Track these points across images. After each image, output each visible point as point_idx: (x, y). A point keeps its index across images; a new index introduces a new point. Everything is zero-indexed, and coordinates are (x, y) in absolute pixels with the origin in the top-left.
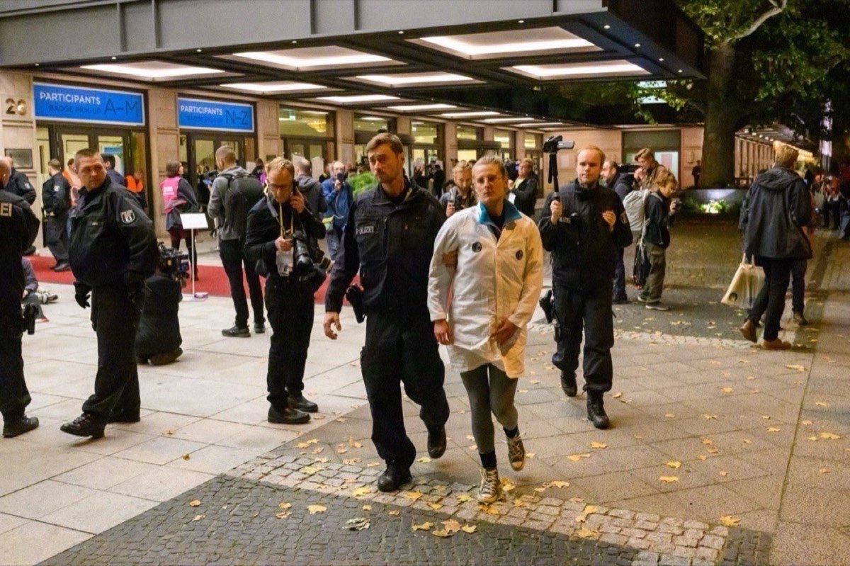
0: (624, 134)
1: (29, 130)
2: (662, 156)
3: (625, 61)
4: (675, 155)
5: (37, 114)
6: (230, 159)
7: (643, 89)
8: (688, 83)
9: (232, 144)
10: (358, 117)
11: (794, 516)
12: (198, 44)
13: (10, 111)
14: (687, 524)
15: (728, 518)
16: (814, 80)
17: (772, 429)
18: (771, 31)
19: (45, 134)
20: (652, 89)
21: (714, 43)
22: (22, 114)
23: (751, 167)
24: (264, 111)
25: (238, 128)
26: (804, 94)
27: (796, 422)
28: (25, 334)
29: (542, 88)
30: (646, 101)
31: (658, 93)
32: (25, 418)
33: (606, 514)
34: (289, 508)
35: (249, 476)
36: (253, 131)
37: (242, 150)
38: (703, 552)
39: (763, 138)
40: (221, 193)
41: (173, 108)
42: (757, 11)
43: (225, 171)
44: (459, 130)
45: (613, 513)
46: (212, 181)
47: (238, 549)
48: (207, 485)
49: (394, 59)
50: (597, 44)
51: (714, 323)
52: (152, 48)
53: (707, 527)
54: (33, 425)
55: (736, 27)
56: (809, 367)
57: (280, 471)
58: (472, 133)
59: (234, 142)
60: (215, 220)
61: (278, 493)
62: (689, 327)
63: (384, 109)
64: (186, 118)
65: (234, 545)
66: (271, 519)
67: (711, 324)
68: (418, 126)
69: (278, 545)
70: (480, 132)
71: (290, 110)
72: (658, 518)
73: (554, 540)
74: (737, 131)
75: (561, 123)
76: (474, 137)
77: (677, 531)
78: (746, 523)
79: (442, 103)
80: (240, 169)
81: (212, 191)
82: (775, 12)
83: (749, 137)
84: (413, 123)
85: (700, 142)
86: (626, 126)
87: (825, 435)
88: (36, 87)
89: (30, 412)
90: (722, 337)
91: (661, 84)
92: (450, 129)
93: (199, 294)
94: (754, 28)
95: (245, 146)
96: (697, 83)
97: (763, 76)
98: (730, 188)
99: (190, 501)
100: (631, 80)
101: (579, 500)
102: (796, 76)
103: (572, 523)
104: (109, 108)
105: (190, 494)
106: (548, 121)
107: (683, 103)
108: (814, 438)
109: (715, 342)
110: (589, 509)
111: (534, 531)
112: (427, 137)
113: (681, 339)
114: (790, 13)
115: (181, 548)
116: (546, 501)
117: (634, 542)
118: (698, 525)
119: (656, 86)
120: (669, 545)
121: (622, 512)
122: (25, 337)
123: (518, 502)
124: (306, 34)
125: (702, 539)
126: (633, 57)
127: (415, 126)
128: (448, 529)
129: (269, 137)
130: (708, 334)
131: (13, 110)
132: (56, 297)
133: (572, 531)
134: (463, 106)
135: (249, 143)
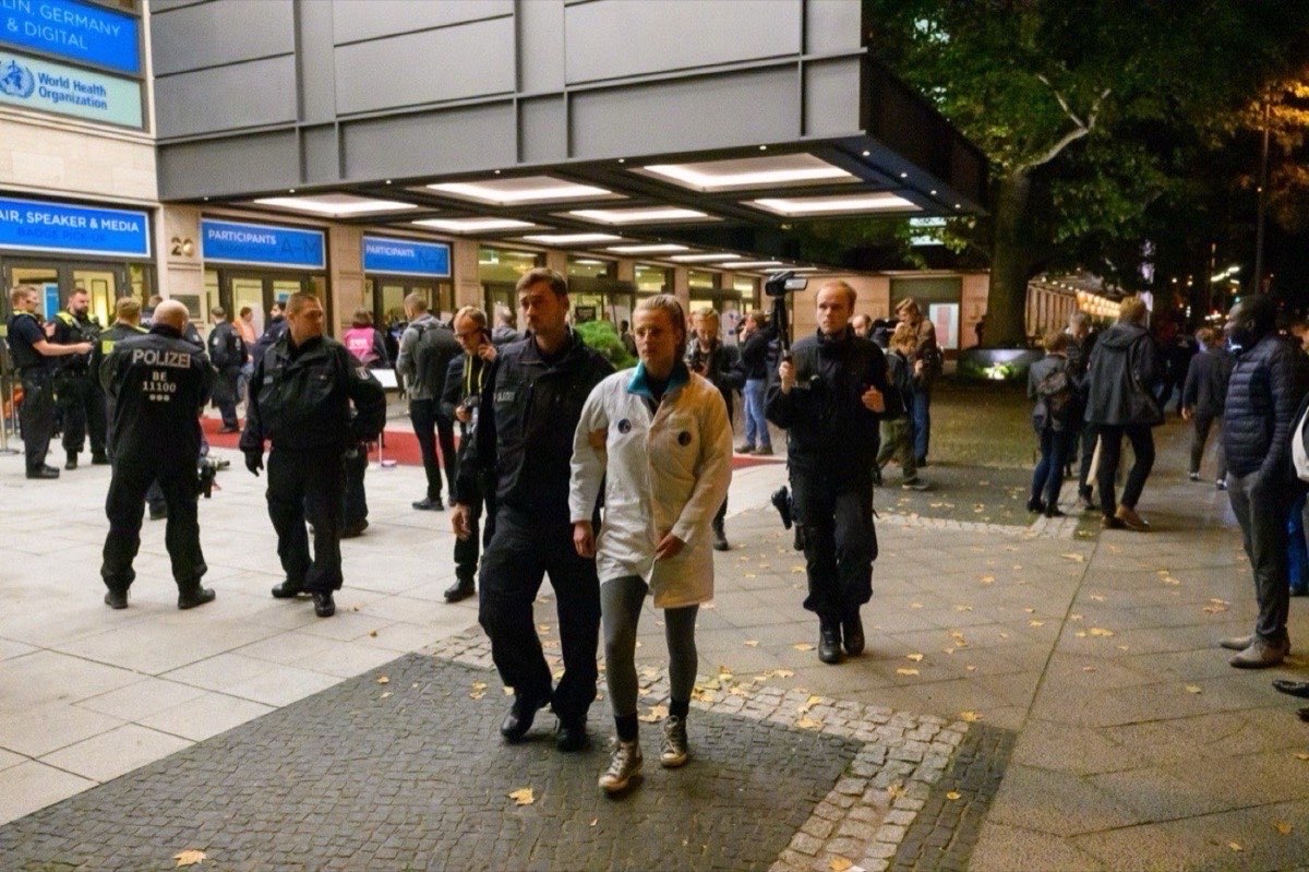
0: (893, 282)
1: (194, 274)
2: (939, 310)
3: (889, 194)
4: (954, 308)
5: (206, 254)
6: (421, 308)
7: (915, 228)
8: (970, 220)
9: (424, 291)
10: (571, 259)
11: (1045, 715)
12: (388, 175)
13: (175, 252)
14: (922, 719)
15: (970, 714)
16: (1129, 217)
17: (1035, 623)
18: (1075, 157)
19: (213, 278)
20: (925, 228)
21: (1002, 170)
22: (190, 255)
23: (1050, 323)
24: (462, 253)
25: (432, 271)
26: (1115, 234)
27: (1064, 616)
28: (202, 496)
29: (793, 226)
30: (918, 241)
31: (933, 232)
32: (201, 589)
33: (832, 705)
34: (484, 689)
35: (441, 655)
36: (449, 275)
37: (436, 298)
38: (936, 746)
39: (1067, 287)
40: (411, 347)
41: (358, 249)
42: (1058, 132)
43: (416, 321)
44: (693, 276)
45: (840, 704)
46: (402, 333)
47: (428, 726)
48: (396, 663)
49: (613, 191)
50: (855, 173)
51: (982, 506)
52: (334, 179)
53: (944, 722)
54: (209, 598)
55: (1031, 152)
56: (1089, 557)
57: (475, 651)
58: (707, 280)
59: (427, 288)
60: (405, 378)
61: (474, 674)
62: (951, 509)
63: (602, 250)
64: (373, 261)
65: (424, 723)
66: (464, 699)
67: (978, 507)
68: (642, 271)
69: (471, 724)
70: (717, 279)
71: (492, 252)
72: (890, 711)
73: (772, 731)
74: (1031, 279)
75: (815, 269)
76: (709, 285)
77: (910, 725)
78: (989, 720)
79: (670, 243)
80: (432, 319)
81: (401, 345)
82: (1080, 134)
83: (1048, 287)
84: (637, 268)
85: (984, 291)
86: (895, 273)
87: (1095, 632)
88: (204, 224)
89: (206, 582)
90: (991, 522)
91: (937, 221)
92: (680, 276)
93: (387, 462)
94: (1053, 153)
95: (440, 294)
96: (981, 221)
97: (1064, 212)
98: (1019, 348)
99: (378, 678)
100: (901, 217)
101: (804, 690)
102: (1105, 213)
103: (793, 713)
104: (285, 249)
105: (378, 672)
106: (799, 266)
107: (964, 244)
108: (1082, 634)
109: (982, 527)
110: (814, 700)
111: (752, 721)
112: (653, 284)
113: (940, 524)
114: (1099, 135)
115: (369, 724)
116: (767, 690)
117: (860, 735)
118: (934, 720)
119: (931, 224)
120: (900, 739)
121: (851, 704)
122: (202, 501)
123: (735, 691)
124: (511, 162)
125: (937, 734)
126: (900, 188)
127: (639, 271)
128: (655, 714)
129: (467, 282)
130: (973, 518)
131: (179, 250)
132: (228, 464)
133: (793, 720)
134: (695, 247)
135: (443, 290)
